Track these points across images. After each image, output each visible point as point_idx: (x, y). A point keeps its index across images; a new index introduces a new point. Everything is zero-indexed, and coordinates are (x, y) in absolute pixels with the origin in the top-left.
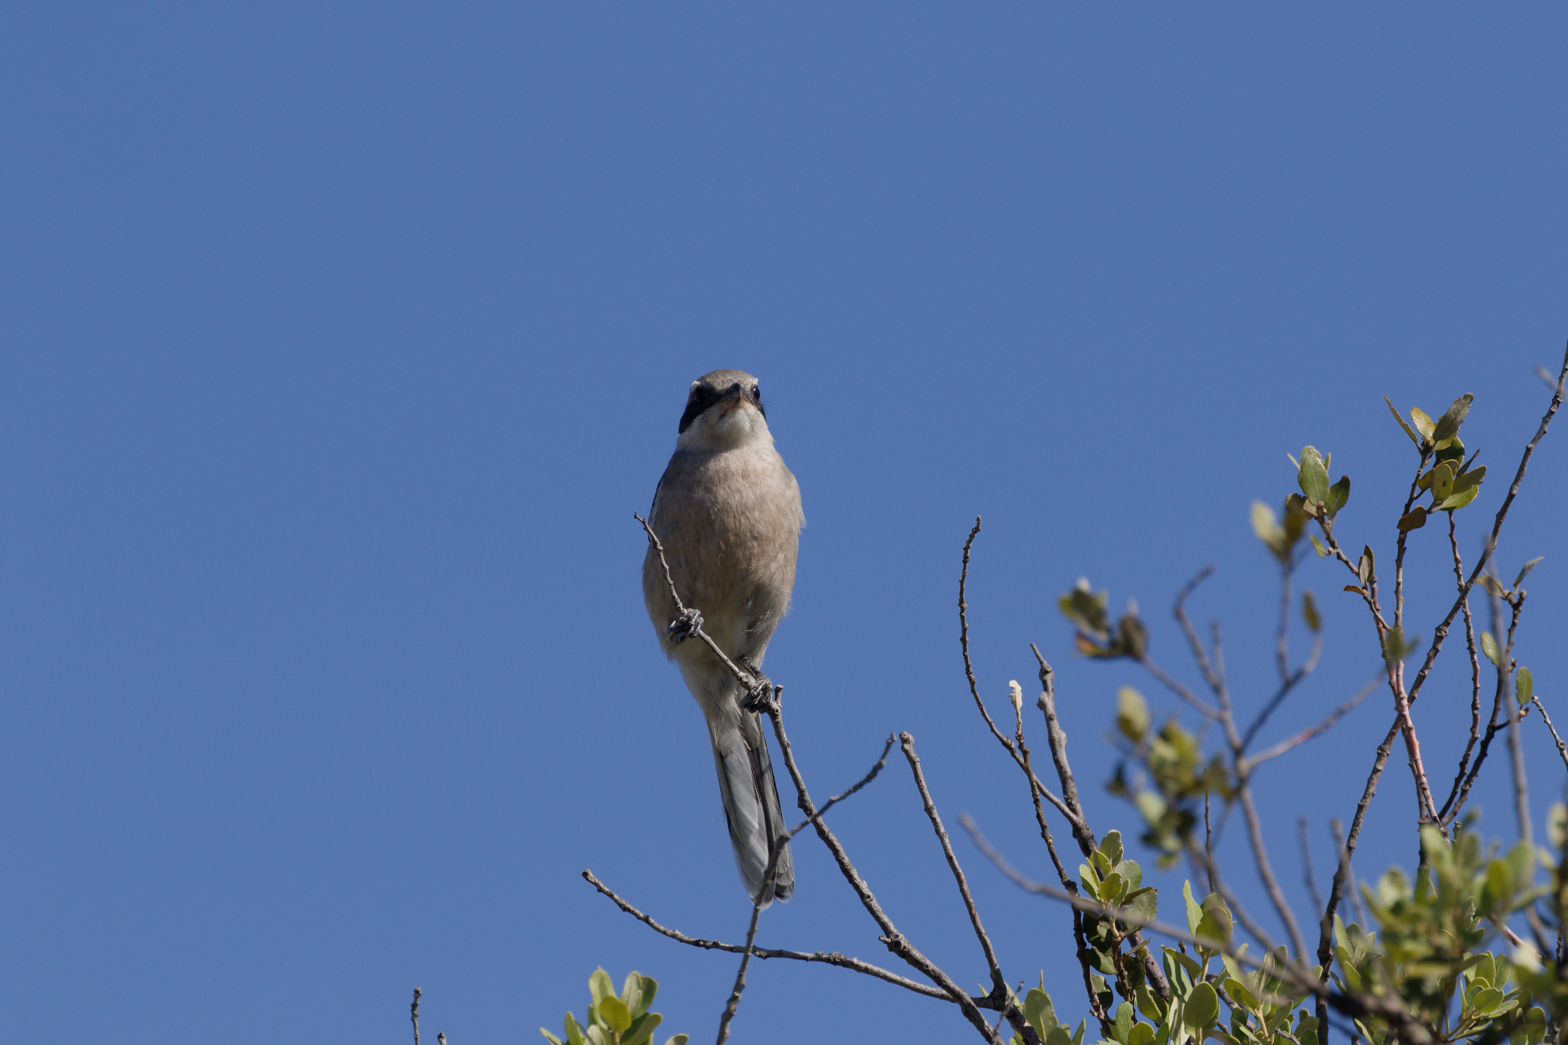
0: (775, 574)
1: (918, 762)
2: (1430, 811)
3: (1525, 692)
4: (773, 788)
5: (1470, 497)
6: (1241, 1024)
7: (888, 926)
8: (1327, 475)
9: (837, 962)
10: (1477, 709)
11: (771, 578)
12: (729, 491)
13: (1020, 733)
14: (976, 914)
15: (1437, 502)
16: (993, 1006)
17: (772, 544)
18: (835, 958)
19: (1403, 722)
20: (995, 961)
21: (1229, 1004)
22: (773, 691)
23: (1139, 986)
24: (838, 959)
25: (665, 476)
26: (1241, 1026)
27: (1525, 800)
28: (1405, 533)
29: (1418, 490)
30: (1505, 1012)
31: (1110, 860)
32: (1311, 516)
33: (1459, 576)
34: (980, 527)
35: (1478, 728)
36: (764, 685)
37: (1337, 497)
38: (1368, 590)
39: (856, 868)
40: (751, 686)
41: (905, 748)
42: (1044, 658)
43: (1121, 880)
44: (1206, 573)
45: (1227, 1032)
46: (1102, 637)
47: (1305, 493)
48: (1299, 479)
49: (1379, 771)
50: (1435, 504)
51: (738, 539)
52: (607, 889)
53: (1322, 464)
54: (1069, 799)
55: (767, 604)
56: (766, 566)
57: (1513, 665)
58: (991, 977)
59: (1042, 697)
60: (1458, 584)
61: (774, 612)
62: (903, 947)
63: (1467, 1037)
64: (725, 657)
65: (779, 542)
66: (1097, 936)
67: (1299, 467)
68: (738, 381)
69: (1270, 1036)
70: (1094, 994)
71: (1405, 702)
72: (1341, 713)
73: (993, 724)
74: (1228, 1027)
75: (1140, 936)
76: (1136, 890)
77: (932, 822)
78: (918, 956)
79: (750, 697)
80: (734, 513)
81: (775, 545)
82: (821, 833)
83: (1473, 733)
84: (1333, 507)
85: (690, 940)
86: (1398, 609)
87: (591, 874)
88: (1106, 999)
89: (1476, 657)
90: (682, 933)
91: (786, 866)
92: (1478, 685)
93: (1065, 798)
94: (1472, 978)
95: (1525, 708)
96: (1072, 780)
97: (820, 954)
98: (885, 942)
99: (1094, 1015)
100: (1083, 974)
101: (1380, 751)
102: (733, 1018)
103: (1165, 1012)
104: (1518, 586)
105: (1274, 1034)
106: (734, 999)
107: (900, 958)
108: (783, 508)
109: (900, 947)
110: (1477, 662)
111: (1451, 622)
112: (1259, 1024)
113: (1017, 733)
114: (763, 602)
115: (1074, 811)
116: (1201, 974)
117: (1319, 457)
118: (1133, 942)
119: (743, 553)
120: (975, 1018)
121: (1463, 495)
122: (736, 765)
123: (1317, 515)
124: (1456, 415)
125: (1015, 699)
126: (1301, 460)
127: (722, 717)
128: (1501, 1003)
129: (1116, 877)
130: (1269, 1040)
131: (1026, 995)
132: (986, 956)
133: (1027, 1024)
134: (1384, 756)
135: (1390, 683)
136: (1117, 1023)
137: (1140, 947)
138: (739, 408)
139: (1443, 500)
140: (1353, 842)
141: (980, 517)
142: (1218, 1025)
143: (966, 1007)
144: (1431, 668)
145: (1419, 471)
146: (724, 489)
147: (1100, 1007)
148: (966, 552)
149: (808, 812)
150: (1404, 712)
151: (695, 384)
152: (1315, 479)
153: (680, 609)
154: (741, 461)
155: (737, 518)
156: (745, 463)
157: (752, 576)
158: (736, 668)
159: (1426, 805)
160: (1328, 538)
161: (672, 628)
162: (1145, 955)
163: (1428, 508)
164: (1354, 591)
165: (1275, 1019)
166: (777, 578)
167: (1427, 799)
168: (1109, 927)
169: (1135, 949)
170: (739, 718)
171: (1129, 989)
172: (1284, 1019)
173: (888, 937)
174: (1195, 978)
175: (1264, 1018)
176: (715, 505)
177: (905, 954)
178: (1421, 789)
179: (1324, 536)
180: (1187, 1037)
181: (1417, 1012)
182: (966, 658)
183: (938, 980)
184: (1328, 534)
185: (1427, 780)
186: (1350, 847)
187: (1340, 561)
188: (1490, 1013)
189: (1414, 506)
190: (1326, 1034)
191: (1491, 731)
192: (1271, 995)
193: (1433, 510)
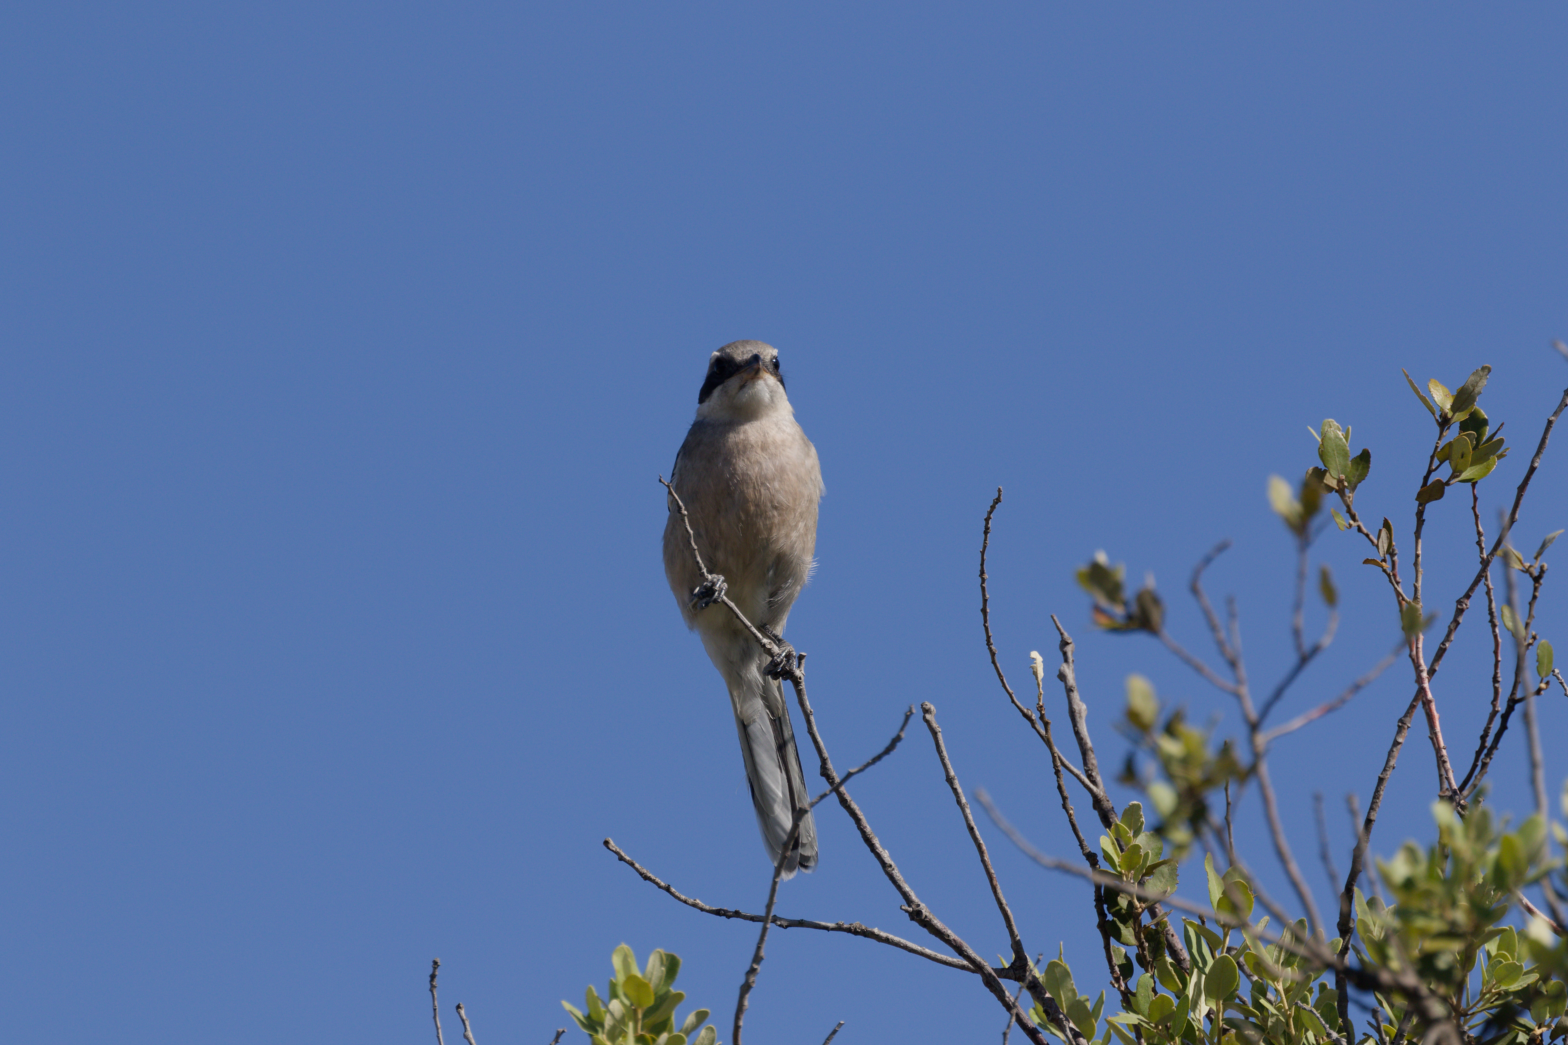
0: (795, 543)
1: (940, 732)
2: (1450, 784)
3: (1546, 665)
4: (796, 758)
5: (1488, 469)
7: (909, 895)
8: (1348, 449)
9: (857, 931)
10: (1498, 682)
11: (792, 547)
12: (749, 463)
13: (1041, 704)
14: (996, 885)
15: (1455, 474)
16: (1014, 977)
17: (793, 513)
18: (856, 929)
19: (1423, 694)
20: (1016, 932)
21: (1249, 976)
22: (796, 658)
23: (1160, 958)
24: (859, 929)
25: (684, 446)
26: (1261, 998)
27: (1541, 774)
28: (1423, 505)
29: (1436, 462)
30: (1525, 986)
31: (1130, 831)
32: (1330, 489)
33: (1481, 549)
34: (1001, 498)
35: (1499, 701)
36: (788, 652)
37: (1357, 470)
38: (1387, 563)
39: (878, 837)
40: (774, 653)
41: (927, 718)
42: (1064, 630)
43: (1141, 851)
44: (1222, 548)
45: (1246, 1004)
46: (1119, 611)
47: (1326, 467)
48: (1319, 452)
49: (1399, 743)
50: (1453, 476)
51: (758, 510)
52: (628, 858)
53: (1342, 437)
54: (1089, 770)
55: (788, 573)
56: (787, 536)
57: (1534, 638)
58: (1012, 947)
59: (1062, 668)
60: (1480, 556)
61: (795, 581)
62: (924, 916)
63: (1487, 1011)
64: (749, 624)
65: (799, 510)
66: (1118, 908)
67: (1320, 440)
68: (758, 352)
69: (1290, 1009)
70: (1114, 965)
71: (1425, 675)
72: (1357, 688)
73: (1013, 695)
74: (1248, 999)
75: (1160, 910)
76: (1157, 861)
77: (954, 792)
78: (939, 925)
79: (774, 664)
80: (754, 484)
81: (795, 514)
82: (844, 802)
83: (1494, 706)
84: (1354, 480)
85: (711, 909)
86: (1417, 581)
87: (612, 843)
88: (1127, 970)
89: (1497, 630)
90: (702, 902)
91: (810, 836)
92: (1500, 659)
93: (1085, 769)
94: (1494, 952)
95: (1545, 682)
96: (1092, 751)
97: (841, 924)
98: (906, 911)
99: (1114, 987)
100: (1103, 946)
101: (1400, 724)
102: (752, 991)
103: (1185, 984)
104: (1539, 559)
105: (1294, 1006)
106: (752, 971)
107: (921, 927)
108: (803, 477)
109: (921, 917)
110: (1498, 635)
111: (1472, 595)
112: (1279, 997)
113: (1038, 704)
114: (784, 571)
115: (1094, 782)
116: (1222, 946)
117: (1339, 430)
118: (1154, 914)
119: (763, 523)
120: (996, 989)
121: (1481, 466)
122: (759, 734)
123: (1337, 488)
124: (1474, 386)
125: (1037, 670)
126: (1322, 433)
127: (744, 686)
128: (1522, 977)
129: (1137, 848)
130: (1289, 1012)
131: (1046, 967)
132: (1007, 927)
133: (1048, 995)
134: (1404, 728)
135: (1410, 656)
136: (1138, 995)
137: (1161, 919)
138: (759, 378)
139: (1461, 472)
140: (1373, 815)
141: (1001, 488)
142: (1239, 997)
143: (987, 977)
144: (1452, 641)
145: (1437, 443)
146: (743, 460)
147: (1120, 979)
148: (987, 523)
149: (831, 781)
150: (1423, 685)
151: (715, 355)
152: (1335, 452)
153: (704, 575)
154: (760, 433)
155: (757, 488)
156: (764, 436)
157: (773, 546)
158: (759, 635)
159: (1446, 778)
160: (1349, 511)
161: (696, 594)
162: (1166, 927)
163: (1446, 480)
164: (1373, 564)
165: (1295, 992)
166: (798, 546)
167: (1447, 771)
168: (1130, 899)
169: (1155, 921)
170: (761, 687)
171: (1149, 961)
172: (1304, 991)
173: (910, 906)
174: (1216, 950)
175: (1284, 991)
176: (735, 477)
177: (926, 924)
178: (1441, 761)
179: (1345, 508)
180: (1207, 1009)
181: (1432, 986)
182: (986, 629)
183: (959, 950)
184: (1348, 507)
185: (1447, 752)
186: (1369, 822)
187: (1361, 534)
188: (1511, 987)
189: (1433, 478)
190: (1346, 1007)
191: (1511, 704)
192: (1289, 969)
193: (1451, 482)
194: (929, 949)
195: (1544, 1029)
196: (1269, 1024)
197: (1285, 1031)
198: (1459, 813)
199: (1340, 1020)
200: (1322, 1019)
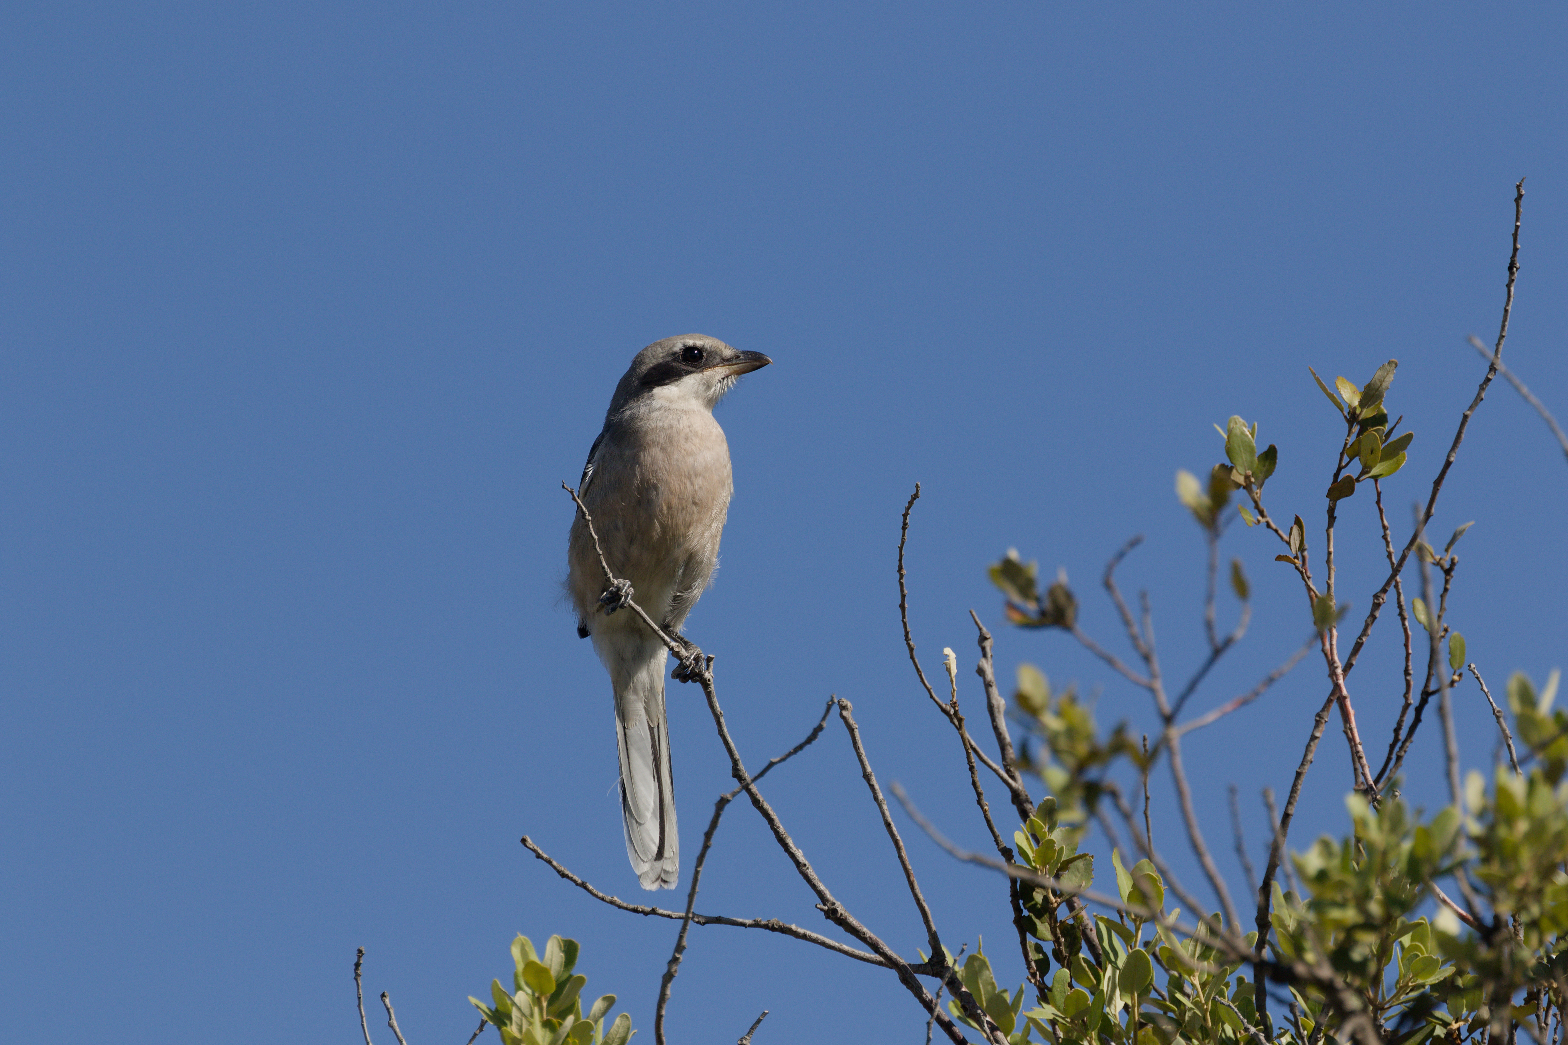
0: (708, 544)
1: (856, 728)
2: (1366, 779)
3: (1458, 657)
5: (1398, 464)
6: (1177, 991)
7: (824, 894)
8: (1254, 445)
9: (775, 928)
10: (1409, 674)
11: (704, 547)
13: (955, 700)
14: (914, 881)
15: (1365, 471)
16: (932, 973)
17: (709, 513)
18: (773, 925)
19: (1338, 690)
20: (933, 927)
21: (1165, 969)
22: (705, 660)
23: (1075, 953)
24: (776, 925)
26: (1176, 993)
28: (1335, 502)
29: (1346, 459)
30: (1442, 979)
31: (1046, 826)
32: (1238, 486)
33: (1391, 556)
34: (919, 493)
35: (1411, 694)
36: (696, 654)
37: (1264, 466)
38: (1299, 559)
39: (791, 837)
40: (682, 655)
41: (843, 714)
42: (983, 625)
43: (1056, 846)
44: (1135, 543)
45: (1163, 999)
46: (1031, 607)
47: (1232, 463)
48: (1225, 449)
49: (1316, 738)
50: (1363, 472)
51: (680, 504)
52: (545, 856)
53: (1248, 433)
54: (1007, 765)
55: (696, 573)
56: (702, 535)
57: (1445, 631)
58: (929, 943)
59: (981, 663)
61: (702, 582)
62: (840, 914)
63: (1404, 1004)
65: (715, 511)
66: (1033, 903)
67: (1225, 437)
69: (1206, 1003)
70: (1031, 960)
71: (1339, 671)
72: (1271, 680)
73: (932, 691)
74: (1165, 993)
75: (1078, 903)
76: (1072, 856)
77: (871, 789)
78: (854, 923)
79: (682, 667)
81: (711, 514)
82: (756, 802)
83: (1407, 699)
84: (1261, 476)
85: (628, 906)
86: (1329, 578)
87: (529, 840)
88: (1043, 966)
89: (1407, 623)
90: (619, 900)
92: (1410, 651)
93: (1003, 764)
94: (1407, 945)
95: (1459, 674)
96: (1011, 746)
97: (759, 920)
98: (822, 910)
99: (1031, 982)
100: (1019, 941)
101: (1318, 719)
102: (674, 980)
103: (1099, 980)
104: (1450, 551)
105: (1211, 1001)
106: (675, 960)
107: (838, 925)
109: (837, 915)
110: (1408, 628)
111: (1385, 592)
112: (1195, 991)
113: (952, 700)
114: (692, 571)
115: (1013, 777)
116: (1134, 940)
117: (1245, 427)
118: (1071, 907)
119: (683, 518)
120: (913, 985)
121: (1391, 462)
122: (637, 738)
123: (1244, 484)
124: (1381, 382)
125: (950, 666)
126: (1228, 431)
128: (1438, 970)
129: (1052, 842)
130: (1205, 1007)
131: (965, 961)
132: (924, 923)
133: (964, 989)
134: (1322, 723)
135: (1323, 650)
136: (1054, 990)
137: (1076, 913)
139: (1371, 468)
140: (1291, 809)
141: (919, 484)
142: (1155, 991)
143: (903, 973)
144: (1368, 635)
145: (1347, 440)
147: (1037, 974)
148: (905, 519)
149: (742, 781)
150: (1338, 681)
152: (1242, 449)
153: (611, 580)
157: (688, 543)
159: (1362, 773)
160: (1257, 507)
161: (602, 599)
162: (1083, 920)
163: (1356, 477)
164: (1286, 561)
165: (1213, 984)
167: (1363, 767)
168: (1045, 893)
169: (1072, 915)
170: (646, 691)
171: (1066, 956)
172: (1220, 986)
173: (825, 904)
174: (1128, 944)
175: (1200, 985)
177: (842, 922)
178: (1356, 756)
179: (1253, 504)
180: (1123, 1004)
181: (1348, 980)
182: (905, 624)
183: (875, 948)
184: (1256, 502)
185: (1363, 748)
186: (1286, 816)
187: (1269, 530)
188: (1427, 980)
189: (1344, 474)
190: (1264, 1001)
191: (1425, 697)
192: (1206, 963)
193: (1361, 479)
194: (847, 945)
195: (1461, 1023)
196: (1187, 1018)
197: (1202, 1025)
198: (1375, 807)
199: (1257, 1014)
200: (1240, 1014)
